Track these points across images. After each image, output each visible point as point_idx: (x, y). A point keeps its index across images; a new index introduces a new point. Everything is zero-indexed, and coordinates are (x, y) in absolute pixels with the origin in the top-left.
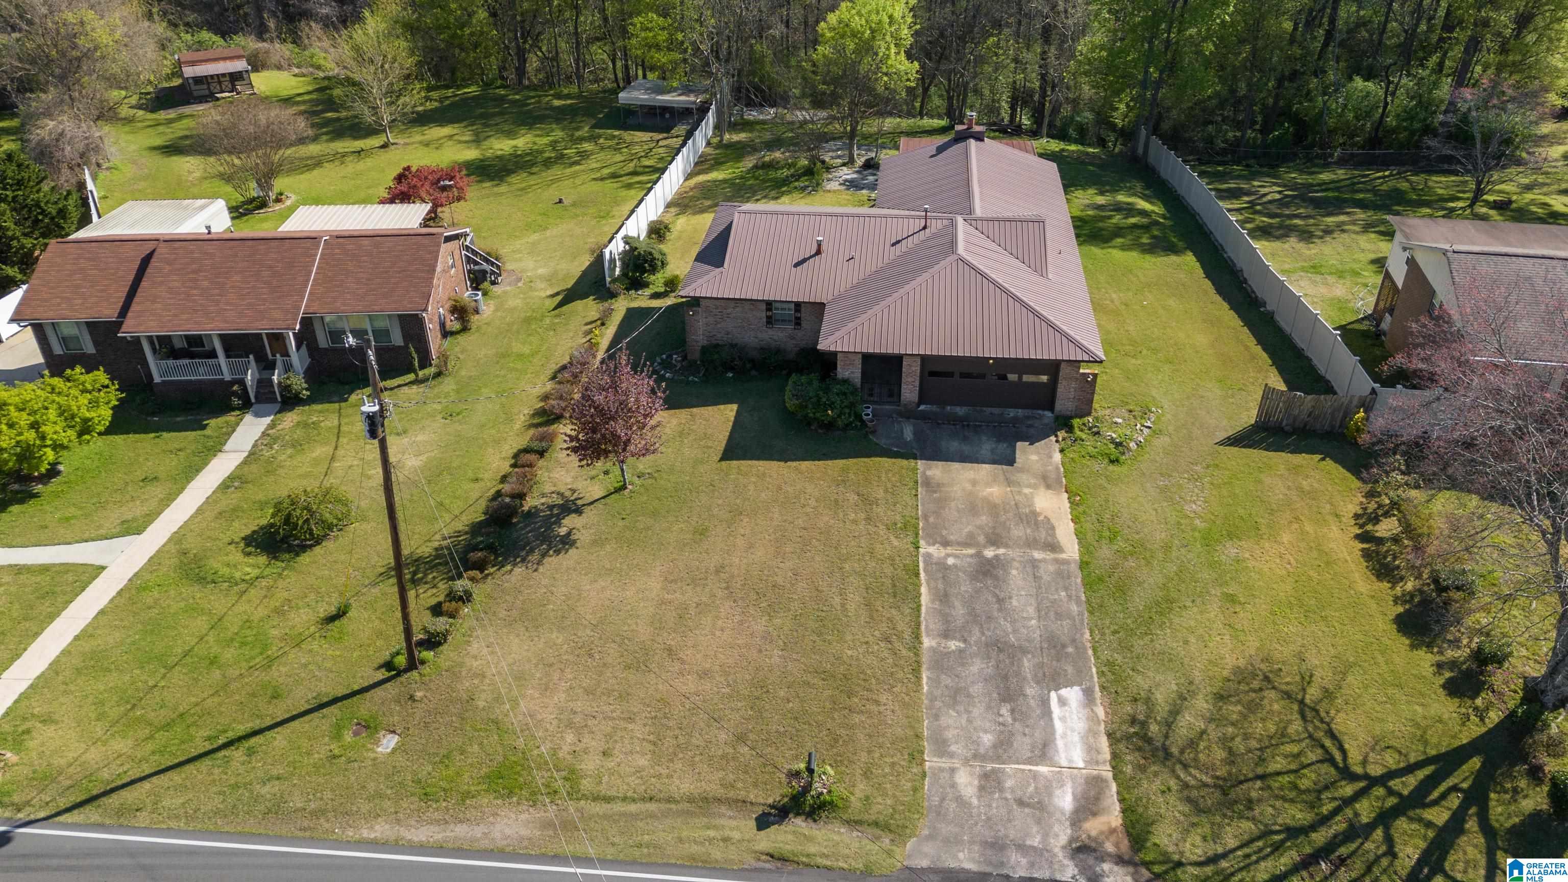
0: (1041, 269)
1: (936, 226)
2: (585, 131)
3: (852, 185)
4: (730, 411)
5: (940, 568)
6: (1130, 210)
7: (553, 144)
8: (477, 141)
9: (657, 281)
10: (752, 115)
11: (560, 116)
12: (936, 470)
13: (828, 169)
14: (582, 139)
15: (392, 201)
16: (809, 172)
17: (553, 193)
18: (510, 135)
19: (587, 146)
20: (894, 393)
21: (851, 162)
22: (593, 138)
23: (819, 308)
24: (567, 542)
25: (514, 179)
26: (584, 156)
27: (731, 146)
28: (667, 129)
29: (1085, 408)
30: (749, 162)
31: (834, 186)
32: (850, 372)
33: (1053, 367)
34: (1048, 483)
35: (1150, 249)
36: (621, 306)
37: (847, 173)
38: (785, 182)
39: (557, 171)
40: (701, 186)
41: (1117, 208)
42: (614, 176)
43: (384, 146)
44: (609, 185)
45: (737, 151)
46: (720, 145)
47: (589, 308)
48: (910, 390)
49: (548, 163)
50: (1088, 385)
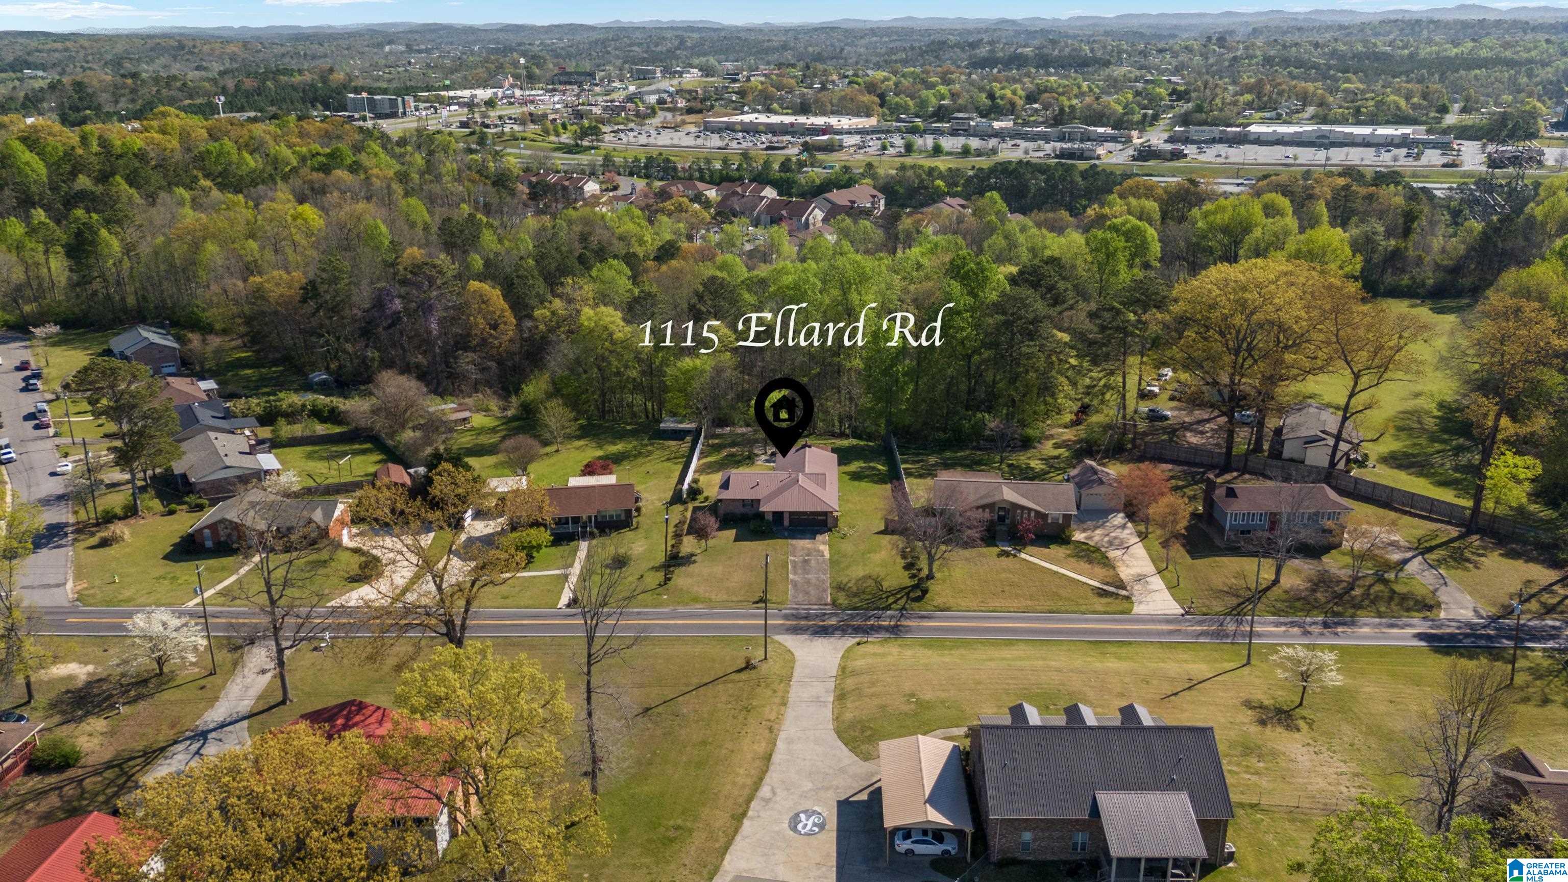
0: (824, 488)
1: (793, 476)
2: (646, 442)
3: (767, 461)
4: (734, 531)
5: (793, 562)
6: (874, 468)
7: (634, 447)
8: (600, 447)
9: (701, 498)
10: (719, 431)
11: (634, 434)
12: (794, 542)
13: (757, 455)
14: (646, 445)
15: (584, 475)
16: (749, 458)
17: (644, 469)
18: (615, 444)
19: (650, 448)
20: (782, 524)
21: (765, 453)
22: (652, 444)
23: (759, 501)
24: (695, 562)
25: (625, 463)
26: (649, 453)
27: (713, 446)
28: (682, 439)
29: (836, 526)
30: (724, 453)
31: (759, 463)
32: (769, 517)
33: (825, 514)
34: (823, 543)
35: (876, 482)
36: (690, 506)
37: (764, 457)
38: (740, 462)
39: (640, 460)
40: (704, 464)
41: (870, 467)
42: (668, 459)
43: (557, 451)
44: (669, 464)
45: (717, 448)
46: (708, 445)
47: (678, 508)
48: (786, 523)
49: (636, 457)
50: (836, 519)
